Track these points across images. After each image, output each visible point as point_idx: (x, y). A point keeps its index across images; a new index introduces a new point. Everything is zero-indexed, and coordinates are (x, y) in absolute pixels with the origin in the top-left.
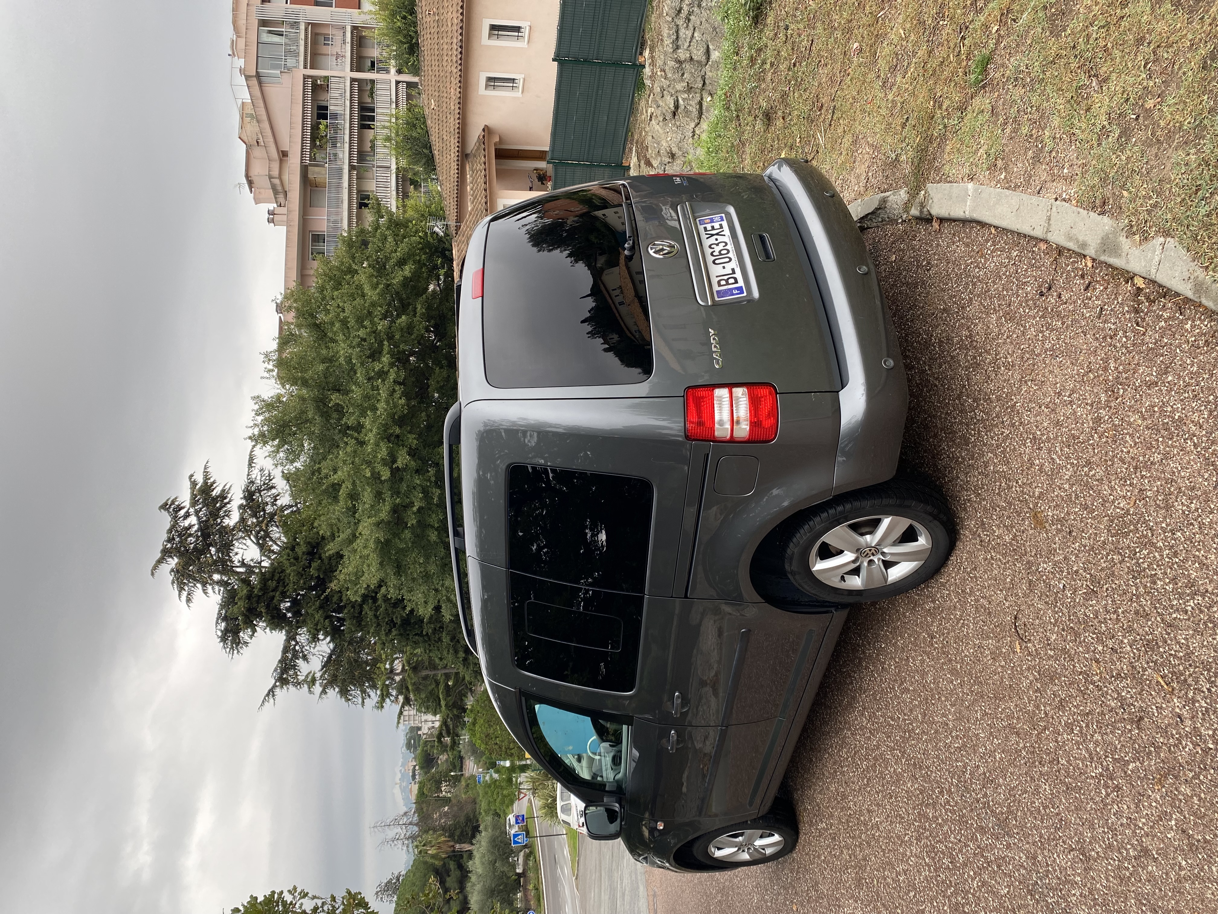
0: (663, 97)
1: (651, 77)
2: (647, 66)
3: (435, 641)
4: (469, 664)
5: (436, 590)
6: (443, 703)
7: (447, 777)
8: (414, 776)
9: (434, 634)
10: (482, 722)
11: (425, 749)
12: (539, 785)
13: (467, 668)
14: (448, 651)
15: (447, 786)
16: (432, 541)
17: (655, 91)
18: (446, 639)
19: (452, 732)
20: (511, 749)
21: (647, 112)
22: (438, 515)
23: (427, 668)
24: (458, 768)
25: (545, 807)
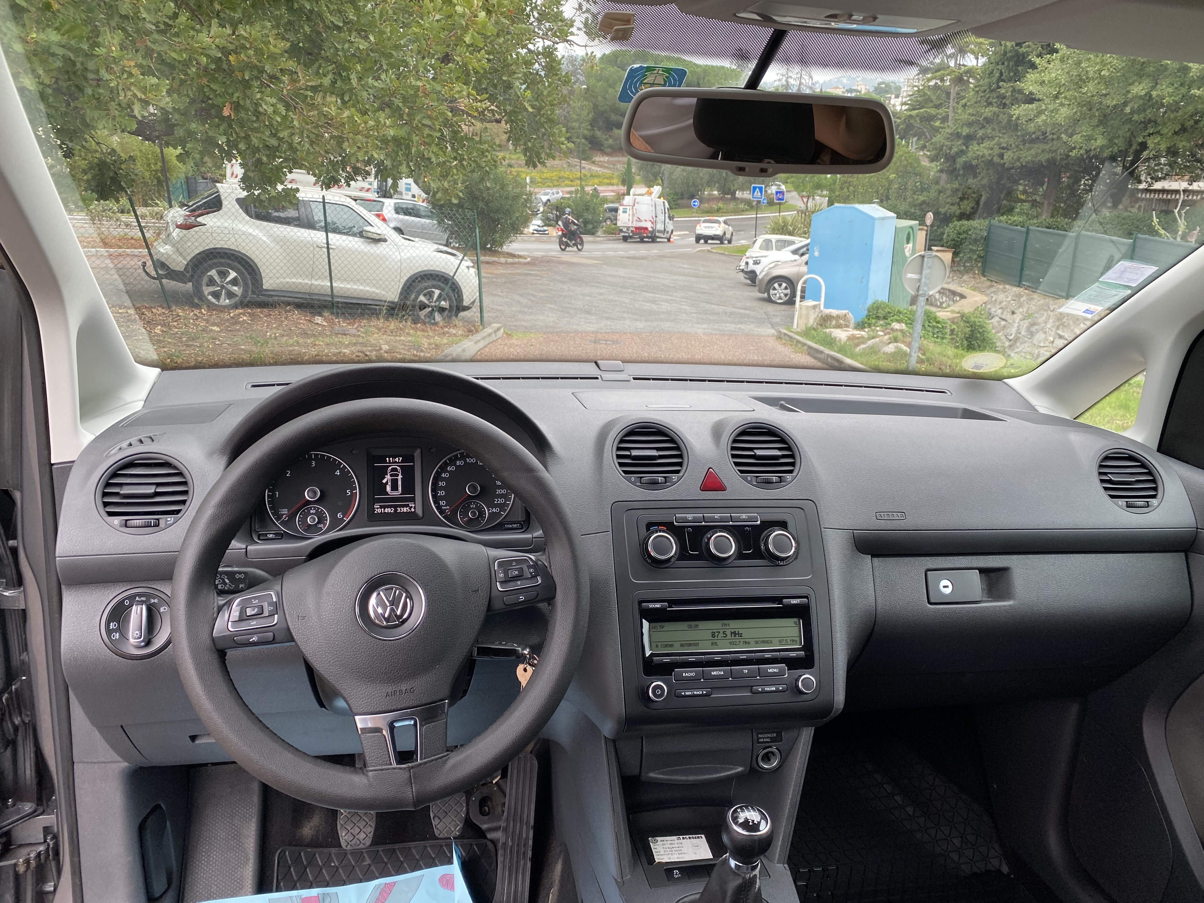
3: (989, 98)
4: (952, 140)
5: (1056, 97)
8: (849, 92)
9: (997, 97)
13: (948, 138)
14: (973, 115)
16: (1131, 87)
18: (988, 112)
22: (1170, 96)
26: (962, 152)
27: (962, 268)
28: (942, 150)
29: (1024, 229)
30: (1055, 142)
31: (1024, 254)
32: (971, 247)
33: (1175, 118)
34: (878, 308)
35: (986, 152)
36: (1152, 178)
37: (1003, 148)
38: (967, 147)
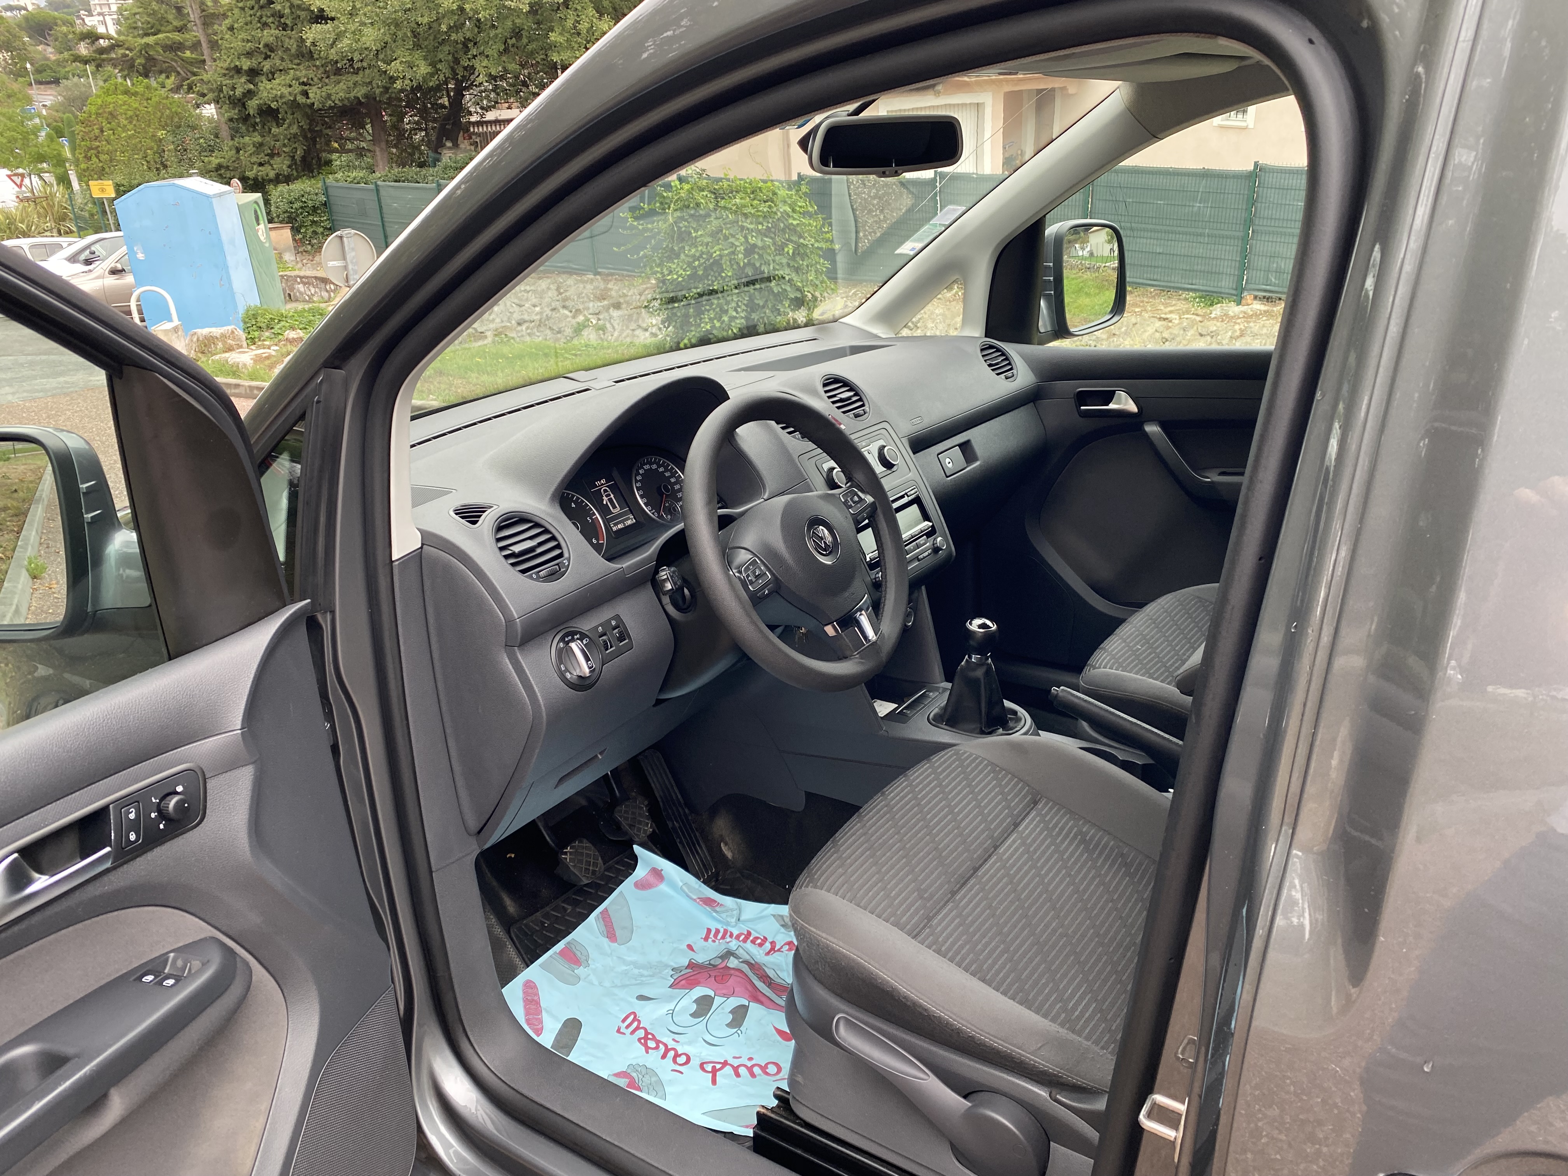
0: (1201, 335)
1: (1226, 315)
2: (1241, 308)
3: (261, 17)
4: (232, 77)
5: (353, 14)
6: (150, 40)
7: (19, 59)
8: (10, 8)
9: (273, 16)
10: (135, 106)
11: (59, 22)
12: (44, 208)
13: (225, 75)
14: (248, 41)
15: (5, 60)
17: (1207, 323)
18: (267, 36)
19: (104, 56)
20: (97, 157)
21: (1171, 312)
23: (203, 11)
24: (39, 77)
25: (8, 218)
26: (249, 94)
27: (309, 247)
28: (221, 91)
29: (372, 186)
30: (367, 71)
31: (382, 218)
32: (311, 218)
33: (496, 35)
34: (255, 316)
35: (286, 91)
36: (482, 108)
37: (304, 84)
38: (255, 85)
